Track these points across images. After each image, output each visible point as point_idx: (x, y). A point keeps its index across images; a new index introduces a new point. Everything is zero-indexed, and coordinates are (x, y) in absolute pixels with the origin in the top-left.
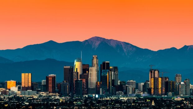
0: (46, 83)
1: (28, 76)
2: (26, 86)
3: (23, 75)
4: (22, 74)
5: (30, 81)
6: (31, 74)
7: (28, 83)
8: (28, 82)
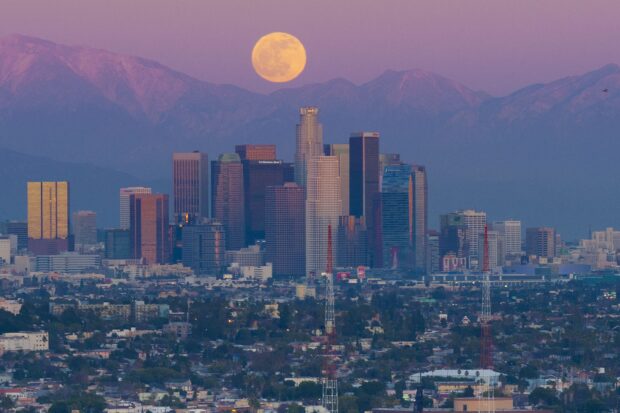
0: (132, 222)
1: (54, 193)
2: (46, 235)
3: (33, 187)
4: (30, 184)
5: (63, 216)
6: (68, 184)
7: (54, 221)
8: (54, 217)
